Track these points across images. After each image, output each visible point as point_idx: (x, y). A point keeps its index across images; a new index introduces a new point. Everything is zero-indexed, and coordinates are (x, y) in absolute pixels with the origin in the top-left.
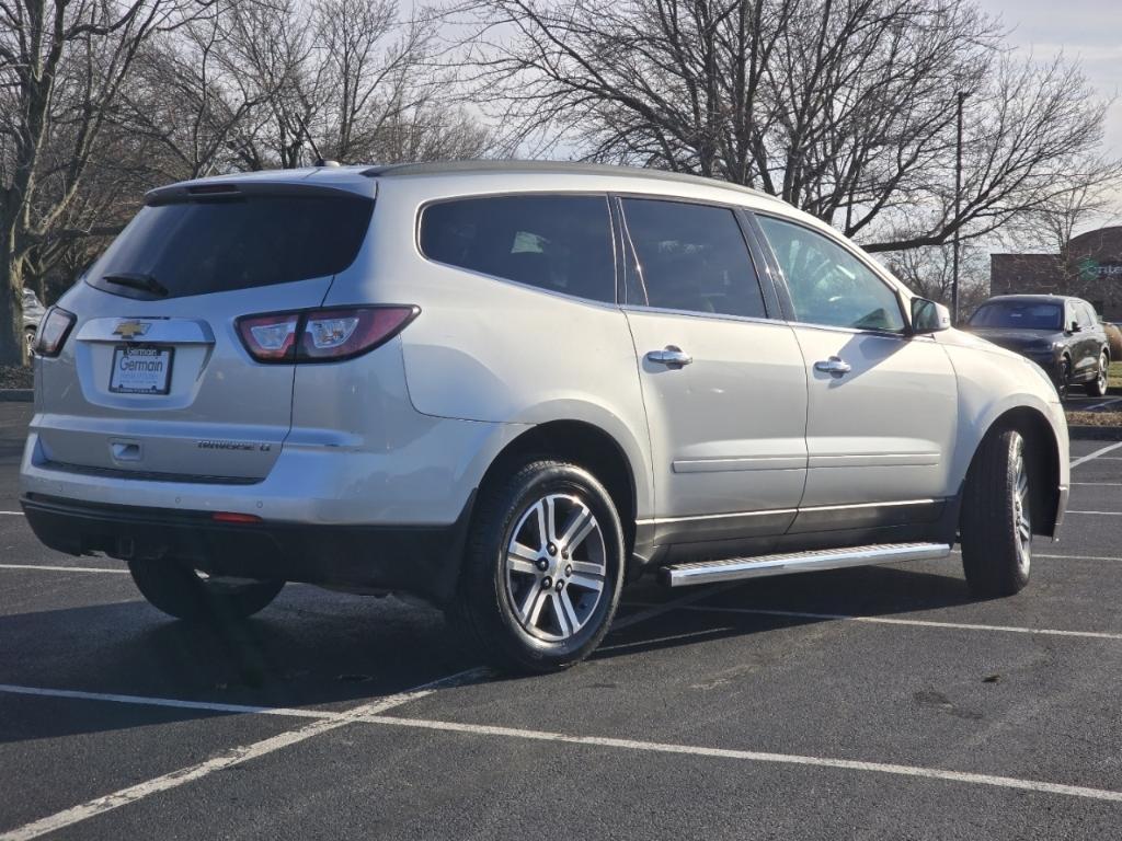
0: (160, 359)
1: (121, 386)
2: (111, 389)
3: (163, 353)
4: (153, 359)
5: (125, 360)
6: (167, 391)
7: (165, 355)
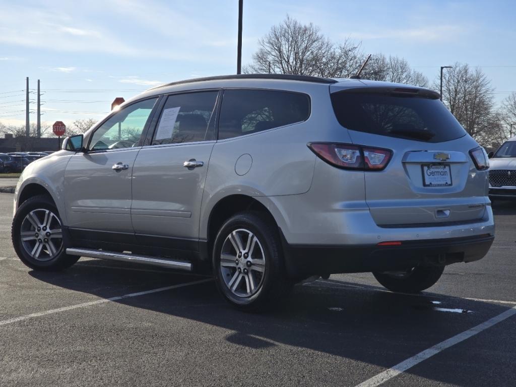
0: (445, 170)
1: (431, 183)
2: (424, 185)
3: (446, 167)
4: (442, 170)
5: (429, 171)
6: (451, 185)
7: (447, 168)
